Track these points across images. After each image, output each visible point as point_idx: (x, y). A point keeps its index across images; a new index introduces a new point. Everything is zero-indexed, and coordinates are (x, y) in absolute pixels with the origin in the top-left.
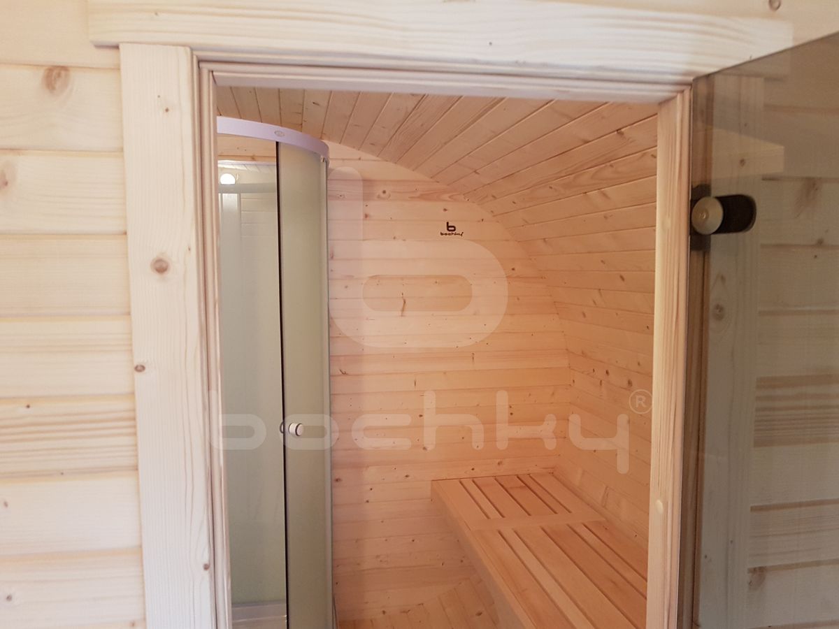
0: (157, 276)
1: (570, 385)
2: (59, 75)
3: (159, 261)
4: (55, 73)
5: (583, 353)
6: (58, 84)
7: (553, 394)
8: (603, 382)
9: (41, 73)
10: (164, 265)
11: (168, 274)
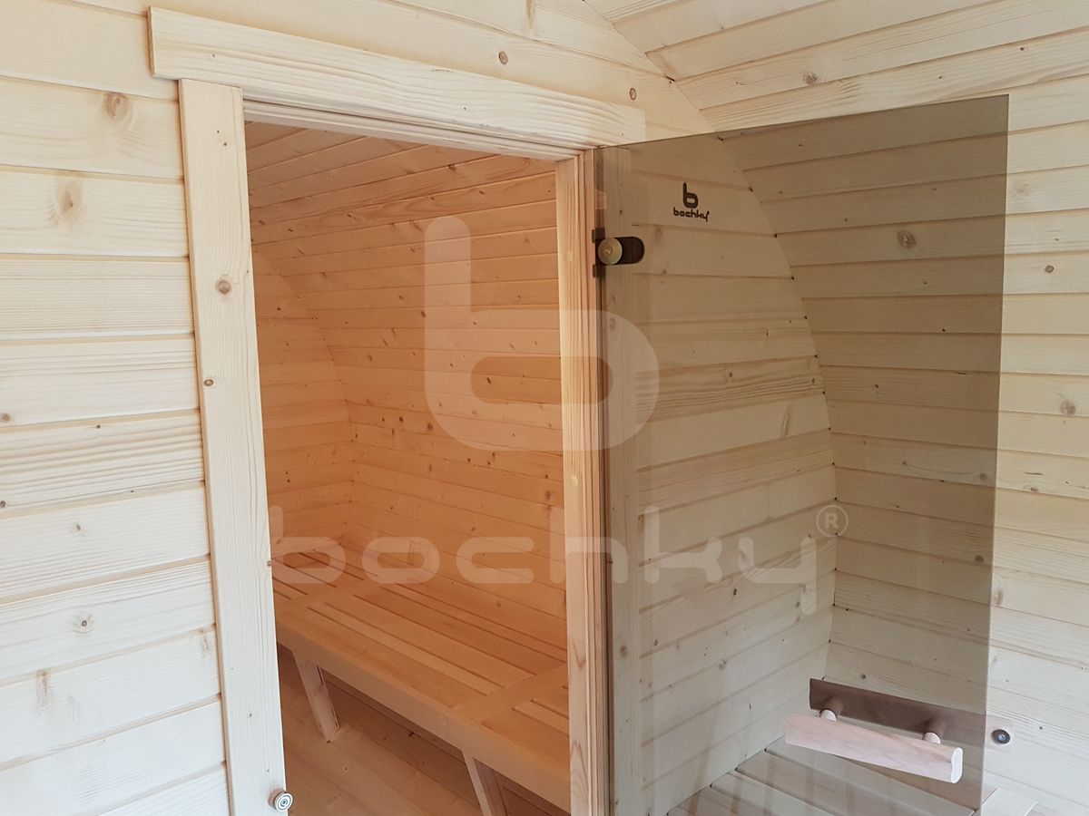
0: (221, 296)
1: (352, 441)
2: (118, 101)
3: (223, 282)
4: (115, 98)
5: (368, 401)
6: (118, 109)
7: (334, 453)
8: (396, 431)
9: (102, 97)
10: (227, 286)
11: (231, 295)
